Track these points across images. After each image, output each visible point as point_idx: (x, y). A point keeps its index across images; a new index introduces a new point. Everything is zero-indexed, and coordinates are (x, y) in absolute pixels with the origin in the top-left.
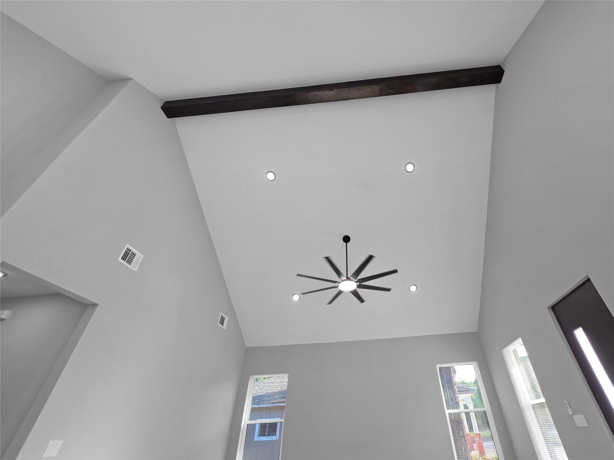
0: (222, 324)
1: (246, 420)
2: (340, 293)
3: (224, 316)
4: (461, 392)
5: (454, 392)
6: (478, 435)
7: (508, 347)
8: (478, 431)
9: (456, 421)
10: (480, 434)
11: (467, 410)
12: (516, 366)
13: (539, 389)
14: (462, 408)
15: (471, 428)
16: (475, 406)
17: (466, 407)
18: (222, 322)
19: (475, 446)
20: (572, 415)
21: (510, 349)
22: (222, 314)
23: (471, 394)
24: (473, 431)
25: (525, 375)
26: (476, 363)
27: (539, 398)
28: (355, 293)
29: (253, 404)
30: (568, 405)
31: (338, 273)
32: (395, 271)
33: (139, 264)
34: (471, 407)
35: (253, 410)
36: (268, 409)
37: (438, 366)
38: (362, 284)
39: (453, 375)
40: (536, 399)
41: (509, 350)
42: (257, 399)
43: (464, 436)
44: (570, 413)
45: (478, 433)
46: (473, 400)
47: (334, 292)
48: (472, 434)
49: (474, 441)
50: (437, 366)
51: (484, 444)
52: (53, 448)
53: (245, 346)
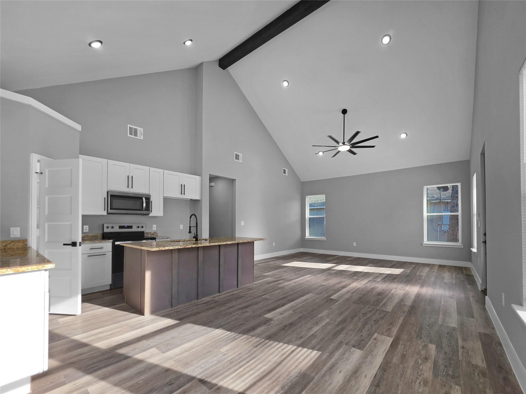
0: (285, 174)
1: (308, 216)
2: (339, 152)
3: (285, 170)
18: (285, 172)
26: (460, 184)
28: (350, 151)
29: (310, 207)
31: (338, 142)
32: (377, 137)
33: (242, 159)
35: (310, 209)
38: (353, 146)
42: (311, 205)
47: (335, 152)
52: (242, 223)
53: (301, 181)
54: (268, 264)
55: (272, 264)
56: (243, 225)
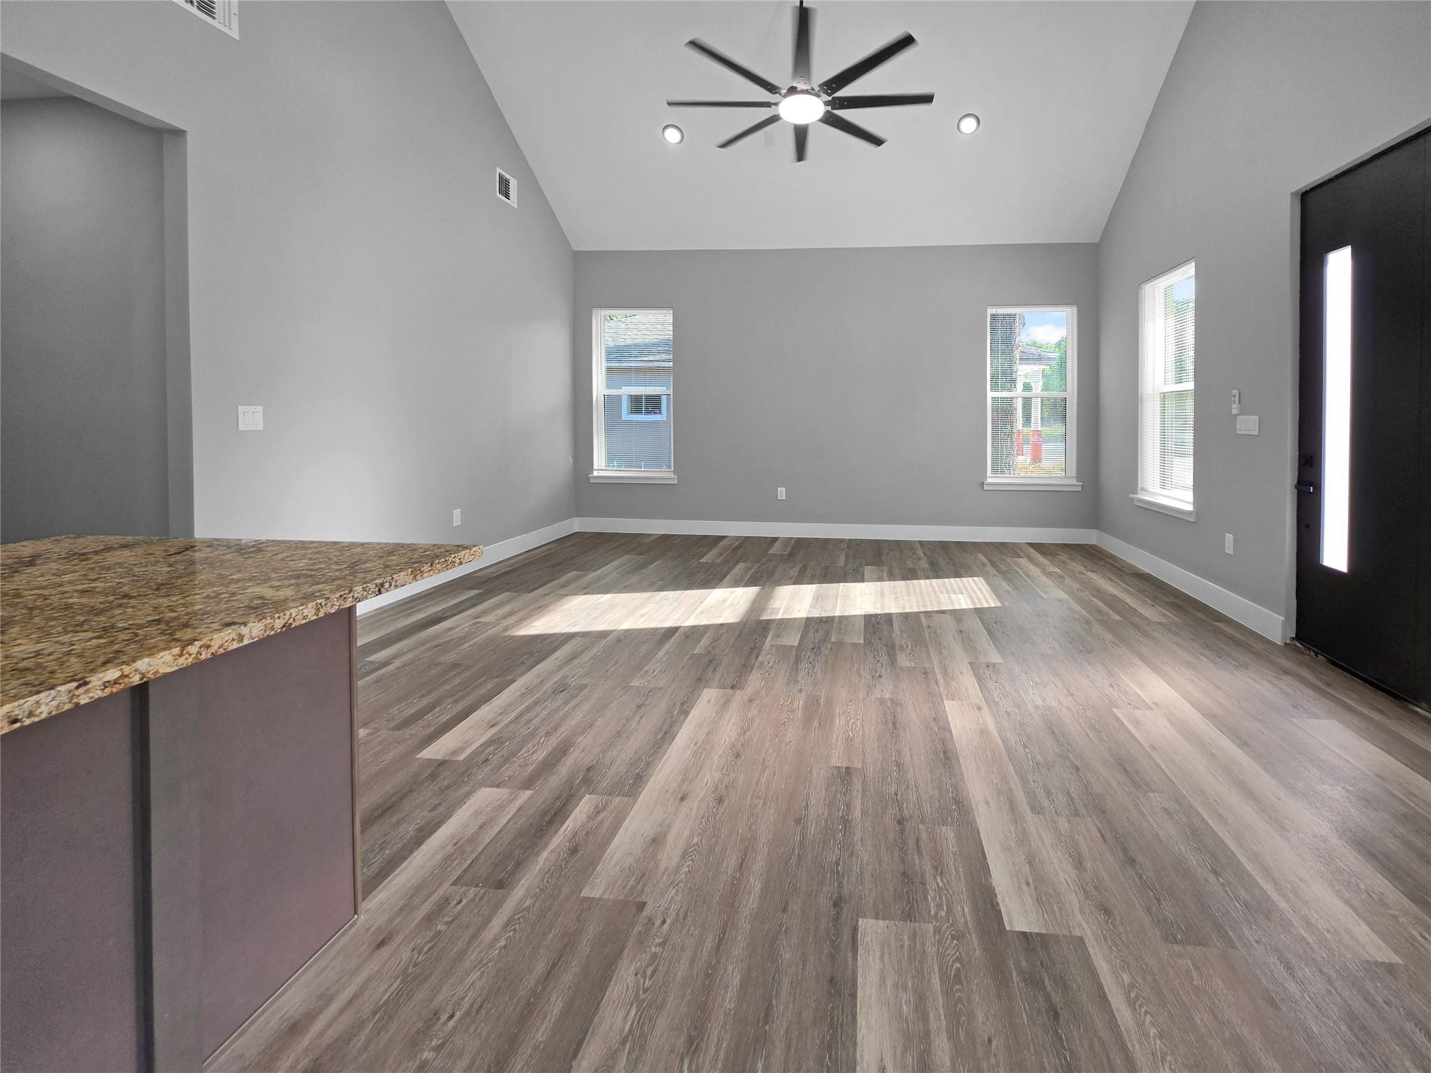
1: (599, 386)
3: (508, 176)
4: (1025, 359)
5: (1012, 362)
6: (1038, 432)
7: (1157, 281)
8: (1039, 427)
9: (1004, 412)
10: (1041, 431)
11: (1027, 394)
12: (1160, 321)
13: (1190, 366)
14: (1020, 387)
15: (1027, 419)
16: (1046, 388)
17: (1027, 387)
18: (504, 188)
19: (1027, 448)
20: (1236, 415)
21: (1159, 285)
22: (499, 170)
23: (1044, 367)
24: (1030, 427)
25: (1171, 339)
26: (1075, 309)
27: (1181, 382)
29: (608, 360)
30: (1237, 398)
33: (236, 18)
34: (1037, 388)
35: (610, 370)
36: (638, 370)
37: (991, 311)
38: (836, 111)
39: (1018, 331)
40: (1176, 383)
41: (1156, 286)
42: (614, 353)
43: (1011, 434)
44: (1234, 412)
45: (1039, 429)
46: (1044, 375)
48: (1026, 430)
49: (1027, 441)
50: (988, 310)
51: (1044, 446)
52: (251, 418)
53: (572, 249)
54: (436, 637)
55: (458, 633)
56: (251, 428)
